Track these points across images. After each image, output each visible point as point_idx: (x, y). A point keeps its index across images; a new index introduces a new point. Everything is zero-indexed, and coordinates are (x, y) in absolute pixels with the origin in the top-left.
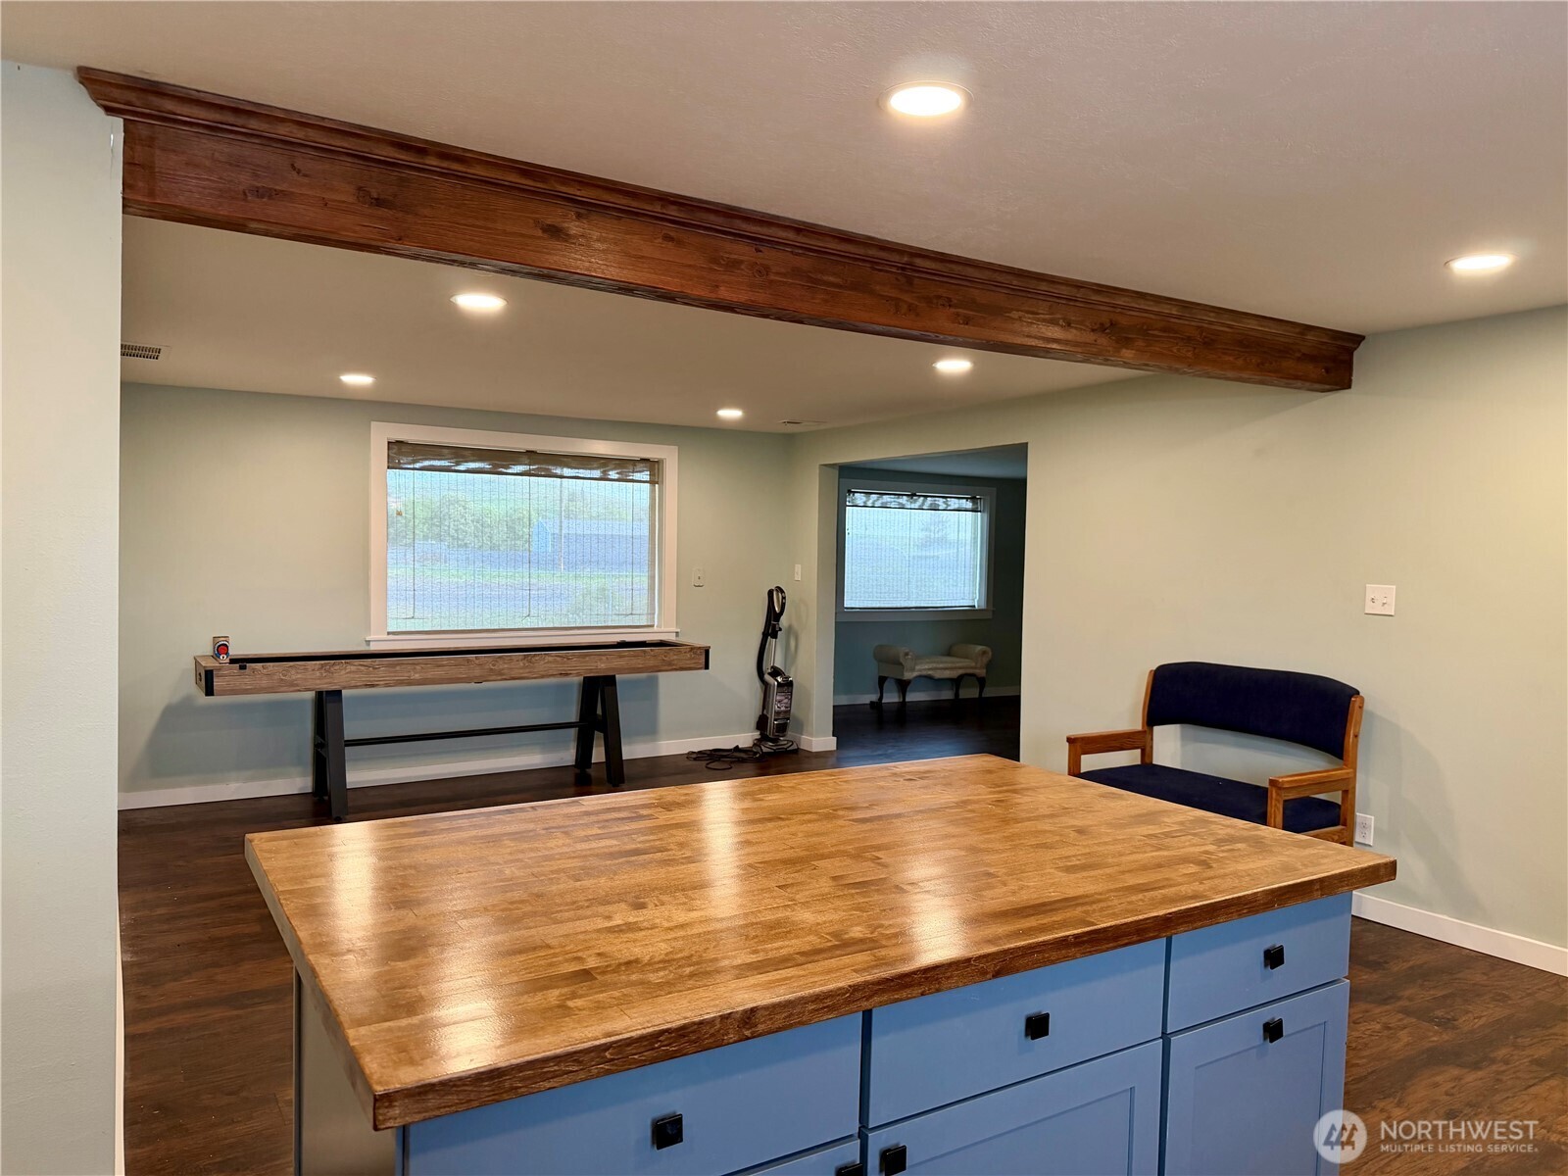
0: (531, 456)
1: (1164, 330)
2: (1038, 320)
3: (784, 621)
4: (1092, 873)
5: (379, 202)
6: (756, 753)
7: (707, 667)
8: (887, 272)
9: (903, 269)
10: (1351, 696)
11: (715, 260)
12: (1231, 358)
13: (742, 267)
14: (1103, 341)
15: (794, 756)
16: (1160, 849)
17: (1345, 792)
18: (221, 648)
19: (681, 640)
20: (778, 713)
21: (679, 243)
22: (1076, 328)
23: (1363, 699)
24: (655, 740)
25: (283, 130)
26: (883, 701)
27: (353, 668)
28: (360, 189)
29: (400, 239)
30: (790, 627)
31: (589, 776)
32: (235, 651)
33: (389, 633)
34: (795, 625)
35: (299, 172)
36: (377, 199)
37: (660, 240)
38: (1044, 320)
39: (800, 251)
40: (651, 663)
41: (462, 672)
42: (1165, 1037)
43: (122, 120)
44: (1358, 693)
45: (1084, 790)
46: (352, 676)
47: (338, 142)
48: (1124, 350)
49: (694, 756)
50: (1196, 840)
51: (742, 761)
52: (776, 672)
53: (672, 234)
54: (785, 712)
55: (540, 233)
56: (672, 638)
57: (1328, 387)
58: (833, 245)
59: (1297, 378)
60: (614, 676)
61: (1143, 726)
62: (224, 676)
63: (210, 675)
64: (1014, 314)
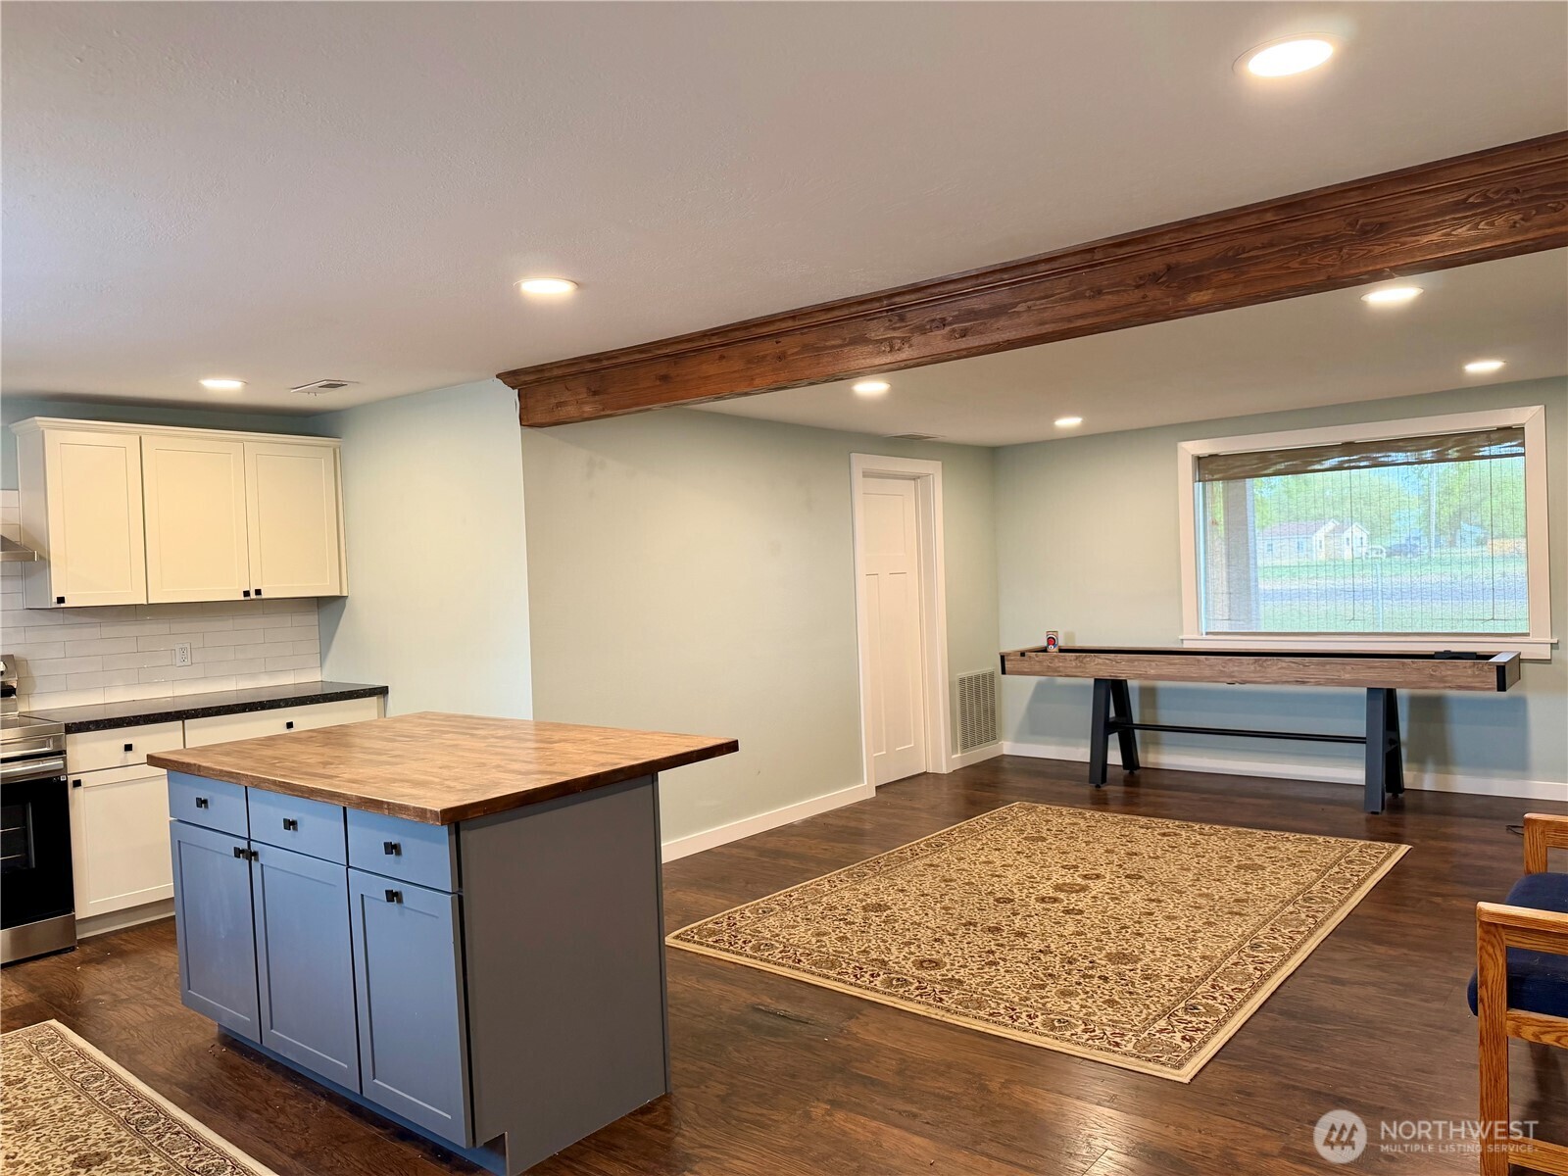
0: (1348, 447)
2: (1055, 302)
7: (1500, 687)
8: (880, 318)
11: (749, 362)
13: (768, 358)
18: (1051, 641)
22: (1109, 293)
32: (1062, 643)
33: (1207, 634)
38: (1062, 300)
39: (806, 330)
48: (1193, 295)
55: (658, 383)
62: (1012, 660)
63: (1002, 658)
64: (1021, 308)
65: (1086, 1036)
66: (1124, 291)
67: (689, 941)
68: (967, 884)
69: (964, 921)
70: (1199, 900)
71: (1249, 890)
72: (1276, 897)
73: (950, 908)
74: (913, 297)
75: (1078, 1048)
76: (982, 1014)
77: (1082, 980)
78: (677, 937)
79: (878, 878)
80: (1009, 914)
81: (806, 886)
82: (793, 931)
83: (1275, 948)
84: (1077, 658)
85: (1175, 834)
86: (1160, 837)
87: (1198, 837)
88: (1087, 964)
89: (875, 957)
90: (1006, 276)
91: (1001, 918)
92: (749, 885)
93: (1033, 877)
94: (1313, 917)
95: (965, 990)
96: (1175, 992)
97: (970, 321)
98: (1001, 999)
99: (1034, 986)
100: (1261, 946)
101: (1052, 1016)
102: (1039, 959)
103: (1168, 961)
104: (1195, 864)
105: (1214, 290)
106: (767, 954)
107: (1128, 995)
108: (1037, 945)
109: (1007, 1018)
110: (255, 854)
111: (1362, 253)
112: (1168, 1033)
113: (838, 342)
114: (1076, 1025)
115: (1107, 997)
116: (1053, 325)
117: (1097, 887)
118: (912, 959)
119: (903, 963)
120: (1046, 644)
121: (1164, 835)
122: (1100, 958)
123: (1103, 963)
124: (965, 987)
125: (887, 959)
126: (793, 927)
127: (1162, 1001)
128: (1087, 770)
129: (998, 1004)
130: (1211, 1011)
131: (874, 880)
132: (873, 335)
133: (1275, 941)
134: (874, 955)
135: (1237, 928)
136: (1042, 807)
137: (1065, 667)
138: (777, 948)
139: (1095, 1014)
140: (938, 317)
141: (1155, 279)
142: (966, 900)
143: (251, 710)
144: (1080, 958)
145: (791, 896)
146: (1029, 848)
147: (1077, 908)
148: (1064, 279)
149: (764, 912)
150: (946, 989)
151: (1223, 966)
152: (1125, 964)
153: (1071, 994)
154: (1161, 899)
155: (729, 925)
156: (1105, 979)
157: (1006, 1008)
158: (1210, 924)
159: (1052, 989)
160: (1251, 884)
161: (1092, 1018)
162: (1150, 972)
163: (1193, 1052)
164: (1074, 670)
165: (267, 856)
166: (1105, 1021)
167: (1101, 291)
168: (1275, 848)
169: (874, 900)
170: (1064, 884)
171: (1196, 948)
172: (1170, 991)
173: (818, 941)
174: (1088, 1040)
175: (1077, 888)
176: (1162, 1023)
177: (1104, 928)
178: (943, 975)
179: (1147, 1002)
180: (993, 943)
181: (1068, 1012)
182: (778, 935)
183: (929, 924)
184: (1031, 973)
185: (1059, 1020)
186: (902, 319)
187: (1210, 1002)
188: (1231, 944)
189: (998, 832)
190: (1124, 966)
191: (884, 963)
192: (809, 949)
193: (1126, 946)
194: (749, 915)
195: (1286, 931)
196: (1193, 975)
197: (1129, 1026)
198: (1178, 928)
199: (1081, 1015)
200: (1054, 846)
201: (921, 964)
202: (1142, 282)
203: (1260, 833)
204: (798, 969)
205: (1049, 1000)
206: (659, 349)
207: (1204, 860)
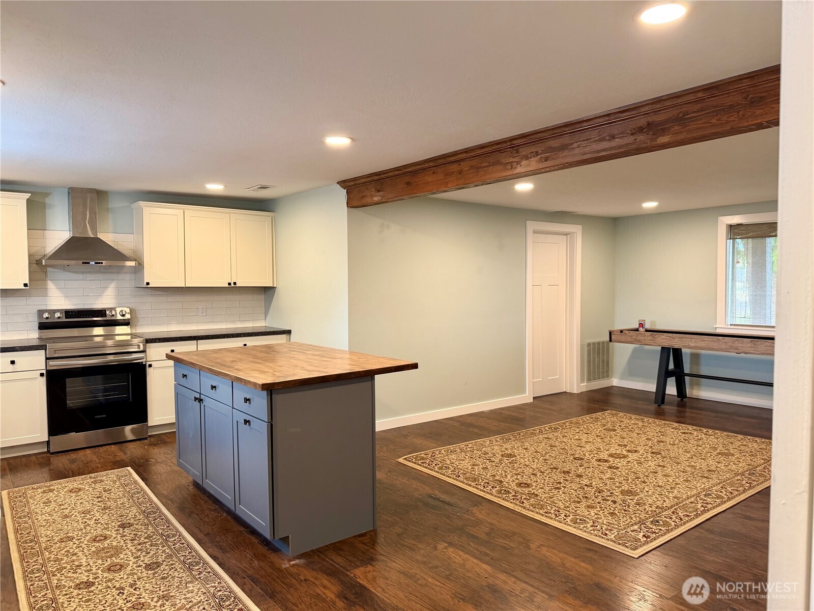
2: (591, 142)
11: (446, 175)
22: (618, 138)
33: (731, 325)
38: (595, 141)
39: (472, 158)
43: (346, 189)
55: (405, 186)
58: (480, 152)
62: (615, 334)
63: (610, 333)
65: (592, 528)
66: (625, 136)
67: (410, 461)
68: (562, 449)
69: (552, 467)
70: (687, 468)
71: (719, 466)
72: (732, 471)
73: (547, 460)
74: (522, 140)
75: (585, 534)
76: (541, 511)
77: (601, 502)
78: (405, 459)
79: (516, 441)
80: (578, 465)
81: (477, 442)
82: (461, 462)
83: (718, 497)
84: (651, 335)
85: (690, 433)
86: (681, 434)
87: (703, 436)
88: (609, 494)
89: (497, 479)
90: (567, 129)
91: (572, 467)
92: (450, 439)
93: (600, 449)
94: (750, 483)
95: (537, 499)
96: (650, 512)
97: (550, 153)
98: (555, 506)
99: (574, 502)
100: (711, 495)
101: (577, 517)
102: (584, 489)
103: (654, 497)
104: (694, 450)
105: (671, 135)
106: (444, 471)
107: (623, 511)
108: (585, 481)
109: (553, 515)
110: (202, 400)
111: (750, 113)
112: (636, 532)
113: (487, 164)
114: (588, 522)
115: (611, 511)
116: (590, 155)
117: (632, 457)
118: (516, 482)
119: (511, 483)
120: (637, 327)
121: (684, 433)
122: (617, 492)
123: (617, 494)
124: (538, 498)
125: (503, 480)
126: (463, 460)
127: (641, 516)
128: (653, 396)
129: (552, 508)
130: (666, 524)
131: (513, 443)
132: (504, 161)
133: (721, 494)
134: (497, 478)
135: (701, 484)
136: (621, 414)
137: (644, 340)
138: (451, 469)
139: (601, 518)
140: (535, 151)
141: (641, 130)
142: (558, 457)
143: (227, 338)
144: (606, 491)
145: (467, 446)
146: (605, 434)
147: (616, 466)
148: (596, 131)
149: (451, 452)
150: (528, 498)
151: (684, 503)
152: (629, 496)
153: (592, 507)
154: (666, 465)
155: (431, 456)
156: (615, 502)
157: (555, 510)
158: (687, 481)
159: (584, 503)
160: (721, 463)
161: (599, 520)
162: (641, 501)
163: (646, 543)
164: (649, 341)
165: (207, 402)
166: (605, 522)
167: (614, 136)
168: (745, 445)
169: (509, 452)
170: (615, 454)
171: (673, 492)
172: (648, 512)
173: (472, 468)
174: (591, 530)
175: (621, 456)
176: (636, 527)
177: (626, 477)
178: (529, 491)
179: (632, 516)
180: (563, 478)
181: (587, 516)
182: (453, 463)
183: (533, 466)
184: (576, 495)
185: (581, 519)
186: (517, 152)
187: (668, 520)
188: (695, 492)
189: (591, 425)
190: (628, 497)
191: (501, 482)
192: (466, 471)
193: (634, 487)
194: (443, 452)
195: (730, 489)
196: (664, 506)
197: (617, 527)
198: (668, 481)
199: (594, 518)
200: (619, 434)
201: (519, 485)
202: (634, 132)
203: (740, 437)
204: (457, 480)
205: (579, 509)
206: (405, 169)
207: (700, 448)
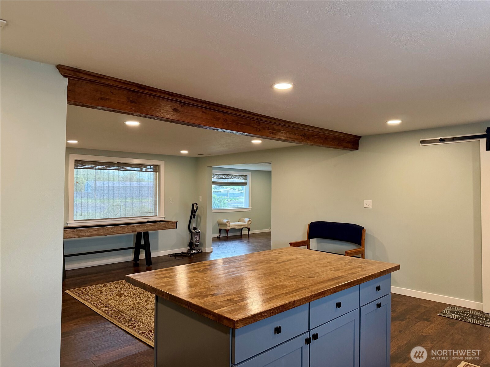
0: (119, 164)
1: (317, 135)
3: (196, 214)
4: (340, 271)
5: (132, 102)
6: (189, 254)
7: (177, 228)
8: (254, 121)
9: (258, 120)
10: (363, 229)
12: (331, 143)
13: (221, 119)
14: (303, 138)
15: (201, 254)
16: (349, 266)
17: (362, 254)
19: (166, 220)
20: (196, 241)
21: (206, 113)
22: (297, 135)
23: (365, 229)
24: (157, 251)
25: (110, 83)
26: (221, 236)
27: (68, 232)
28: (128, 98)
29: (138, 112)
30: (198, 215)
31: (138, 263)
33: (74, 221)
34: (200, 214)
35: (112, 93)
36: (132, 101)
37: (201, 112)
38: (290, 133)
39: (234, 115)
40: (160, 227)
41: (102, 232)
42: (360, 307)
43: (67, 79)
44: (364, 228)
45: (321, 254)
46: (68, 234)
47: (123, 86)
49: (170, 256)
50: (356, 263)
51: (185, 256)
52: (195, 229)
53: (204, 111)
54: (198, 240)
55: (172, 110)
56: (163, 219)
57: (353, 149)
59: (346, 147)
60: (148, 232)
61: (307, 239)
64: (283, 132)
